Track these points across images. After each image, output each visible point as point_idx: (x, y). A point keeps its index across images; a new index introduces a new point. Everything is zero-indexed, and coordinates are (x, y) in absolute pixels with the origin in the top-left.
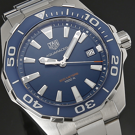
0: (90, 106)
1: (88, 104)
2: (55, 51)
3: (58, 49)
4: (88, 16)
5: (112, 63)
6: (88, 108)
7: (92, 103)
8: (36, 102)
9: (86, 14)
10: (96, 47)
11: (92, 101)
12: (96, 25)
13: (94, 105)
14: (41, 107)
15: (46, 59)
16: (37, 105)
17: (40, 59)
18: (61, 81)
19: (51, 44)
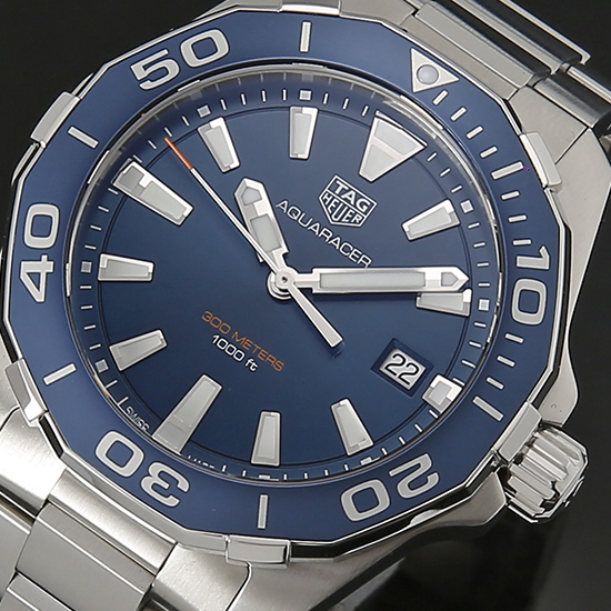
0: (155, 487)
1: (162, 475)
2: (325, 224)
3: (337, 230)
4: (543, 263)
5: (392, 473)
6: (147, 484)
7: (174, 490)
8: (45, 266)
9: (543, 250)
10: (439, 378)
11: (184, 485)
12: (519, 316)
13: (172, 501)
14: (39, 296)
15: (264, 207)
16: (35, 277)
17: (248, 182)
18: (209, 318)
19: (344, 191)
